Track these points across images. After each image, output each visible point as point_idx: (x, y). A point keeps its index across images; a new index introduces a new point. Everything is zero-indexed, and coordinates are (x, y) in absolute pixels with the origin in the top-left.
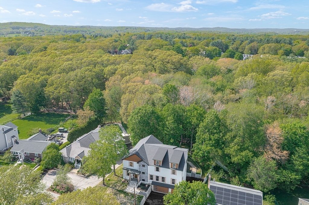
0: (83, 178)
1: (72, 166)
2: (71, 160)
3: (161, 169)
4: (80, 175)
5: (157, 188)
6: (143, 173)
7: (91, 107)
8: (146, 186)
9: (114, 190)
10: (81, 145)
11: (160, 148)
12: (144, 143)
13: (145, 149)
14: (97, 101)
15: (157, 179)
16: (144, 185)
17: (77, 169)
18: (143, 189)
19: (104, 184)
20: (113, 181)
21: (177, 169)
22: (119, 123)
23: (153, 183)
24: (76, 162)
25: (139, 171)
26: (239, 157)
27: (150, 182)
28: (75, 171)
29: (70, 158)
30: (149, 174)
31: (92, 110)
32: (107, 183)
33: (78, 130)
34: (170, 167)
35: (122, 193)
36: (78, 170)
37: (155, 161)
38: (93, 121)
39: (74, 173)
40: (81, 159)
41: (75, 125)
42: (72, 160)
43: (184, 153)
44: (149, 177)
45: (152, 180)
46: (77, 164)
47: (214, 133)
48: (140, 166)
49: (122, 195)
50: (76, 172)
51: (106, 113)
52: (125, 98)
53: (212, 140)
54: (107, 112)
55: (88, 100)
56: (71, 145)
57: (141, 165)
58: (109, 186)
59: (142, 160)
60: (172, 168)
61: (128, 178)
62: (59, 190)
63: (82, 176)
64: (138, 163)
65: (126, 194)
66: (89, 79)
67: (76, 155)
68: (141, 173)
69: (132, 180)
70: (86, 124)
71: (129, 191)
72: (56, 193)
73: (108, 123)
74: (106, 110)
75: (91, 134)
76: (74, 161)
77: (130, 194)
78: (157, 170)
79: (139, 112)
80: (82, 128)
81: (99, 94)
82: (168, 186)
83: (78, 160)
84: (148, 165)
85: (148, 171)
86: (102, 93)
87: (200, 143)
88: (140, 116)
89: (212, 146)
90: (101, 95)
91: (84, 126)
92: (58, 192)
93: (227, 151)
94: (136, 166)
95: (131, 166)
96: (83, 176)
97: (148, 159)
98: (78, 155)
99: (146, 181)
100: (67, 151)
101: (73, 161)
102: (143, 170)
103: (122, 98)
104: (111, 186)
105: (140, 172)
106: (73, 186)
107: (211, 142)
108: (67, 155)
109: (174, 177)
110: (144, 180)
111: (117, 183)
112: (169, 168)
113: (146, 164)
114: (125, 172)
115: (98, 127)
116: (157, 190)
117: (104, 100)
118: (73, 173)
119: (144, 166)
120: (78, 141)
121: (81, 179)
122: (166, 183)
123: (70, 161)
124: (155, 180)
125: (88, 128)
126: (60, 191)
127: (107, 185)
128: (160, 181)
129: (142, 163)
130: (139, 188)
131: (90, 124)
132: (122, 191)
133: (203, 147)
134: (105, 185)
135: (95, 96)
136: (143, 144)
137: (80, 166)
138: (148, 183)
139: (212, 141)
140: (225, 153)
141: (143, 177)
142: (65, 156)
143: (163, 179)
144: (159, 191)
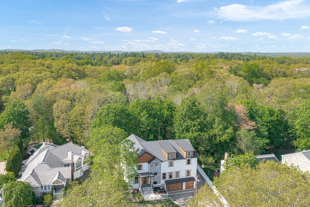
2: (44, 191)
3: (175, 162)
5: (169, 188)
6: (156, 174)
8: (161, 188)
10: (49, 167)
11: (160, 142)
15: (171, 177)
18: (161, 192)
21: (192, 157)
23: (167, 182)
24: (54, 191)
25: (150, 173)
26: (226, 135)
27: (162, 182)
29: (42, 187)
30: (162, 173)
31: (17, 128)
37: (168, 154)
40: (63, 183)
44: (161, 177)
48: (151, 166)
57: (152, 164)
59: (154, 158)
60: (186, 158)
61: (136, 186)
64: (149, 163)
69: (143, 186)
71: (151, 200)
76: (52, 189)
77: (155, 202)
78: (171, 165)
82: (183, 180)
84: (162, 162)
85: (161, 170)
87: (181, 133)
89: (198, 131)
90: (24, 106)
94: (146, 167)
95: (140, 169)
98: (57, 178)
99: (158, 184)
100: (34, 178)
101: (48, 191)
102: (155, 170)
108: (39, 183)
109: (188, 167)
110: (155, 183)
112: (184, 159)
116: (169, 191)
119: (156, 164)
120: (43, 162)
122: (180, 178)
124: (167, 178)
128: (174, 177)
130: (157, 193)
138: (161, 184)
141: (156, 178)
142: (35, 185)
143: (177, 173)
144: (172, 191)
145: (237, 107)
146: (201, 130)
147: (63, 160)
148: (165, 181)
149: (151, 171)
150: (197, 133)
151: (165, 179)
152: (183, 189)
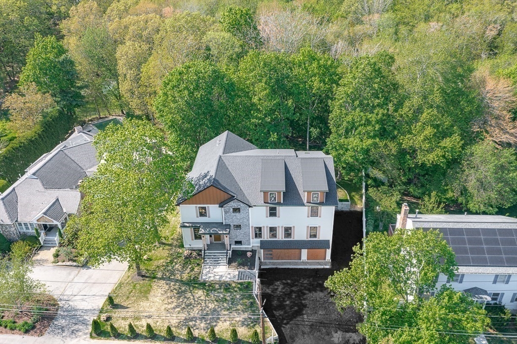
0: (76, 271)
1: (33, 242)
2: (25, 230)
3: (281, 210)
4: (64, 264)
5: (271, 254)
6: (238, 227)
7: (38, 83)
8: (249, 254)
9: (172, 283)
10: (43, 185)
11: (265, 160)
12: (221, 154)
13: (229, 168)
14: (55, 67)
15: (273, 235)
16: (244, 253)
17: (49, 248)
18: (242, 264)
19: (140, 274)
20: (160, 259)
21: (321, 204)
22: (119, 116)
23: (263, 245)
24: (42, 233)
25: (226, 225)
26: (439, 152)
27: (255, 243)
28: (47, 255)
29: (20, 224)
30: (252, 227)
31: (44, 93)
32: (148, 270)
33: (20, 147)
34: (305, 201)
35: (195, 287)
36: (53, 251)
37: (265, 193)
38: (55, 120)
39: (46, 261)
40: (55, 222)
41: (6, 135)
42: (27, 228)
43: (327, 163)
44: (252, 233)
45: (259, 240)
46: (46, 235)
47: (374, 107)
48: (226, 212)
49: (200, 293)
50: (52, 259)
51: (84, 97)
52: (125, 53)
53: (373, 123)
54: (82, 92)
55: (29, 66)
56: (14, 189)
57: (229, 209)
58: (155, 278)
59: (232, 198)
60: (310, 204)
61: (199, 244)
62: (14, 322)
63: (71, 266)
64: (221, 206)
65: (208, 287)
66: (14, 16)
67: (40, 214)
68: (232, 227)
69: (210, 247)
70: (38, 128)
71: (212, 279)
72: (6, 333)
73: (91, 120)
74: (81, 88)
75: (65, 151)
76: (37, 230)
77: (217, 286)
78: (273, 213)
79: (180, 80)
80: (31, 141)
81: (53, 48)
82: (301, 245)
83: (45, 226)
84: (250, 207)
85: (248, 220)
86: (61, 47)
88: (187, 88)
89: (374, 137)
90: (61, 51)
91: (34, 134)
92: (12, 329)
93: (407, 142)
94: (215, 213)
95: (202, 214)
96: (75, 264)
97: (245, 192)
98: (45, 213)
99: (244, 244)
100: (6, 207)
101: (32, 231)
102: (235, 219)
103: (118, 55)
104: (159, 275)
105: (228, 226)
106: (54, 300)
107: (369, 128)
108: (10, 217)
109: (314, 222)
110: (238, 243)
111: (171, 262)
112: (303, 205)
113: (242, 205)
114: (188, 234)
115: (76, 132)
116: (272, 259)
117: (72, 63)
118: (41, 262)
119: (236, 210)
120: (34, 174)
121: (70, 274)
122: (295, 239)
123: (22, 231)
124: (266, 236)
125: (47, 137)
126: (17, 325)
127: (148, 275)
128: (280, 236)
129: (234, 204)
130: (234, 264)
131: (49, 127)
132: (195, 283)
133: (353, 142)
134: (143, 276)
135: (44, 57)
136: (220, 157)
137: (56, 238)
138: (251, 246)
139: (373, 126)
140: (404, 146)
141: (238, 235)
142: (2, 221)
143: (288, 231)
144: (278, 259)
145: (490, 85)
146: (383, 133)
147: (89, 170)
148: (261, 241)
149: (227, 221)
150: (370, 141)
151: (260, 237)
152: (302, 259)
